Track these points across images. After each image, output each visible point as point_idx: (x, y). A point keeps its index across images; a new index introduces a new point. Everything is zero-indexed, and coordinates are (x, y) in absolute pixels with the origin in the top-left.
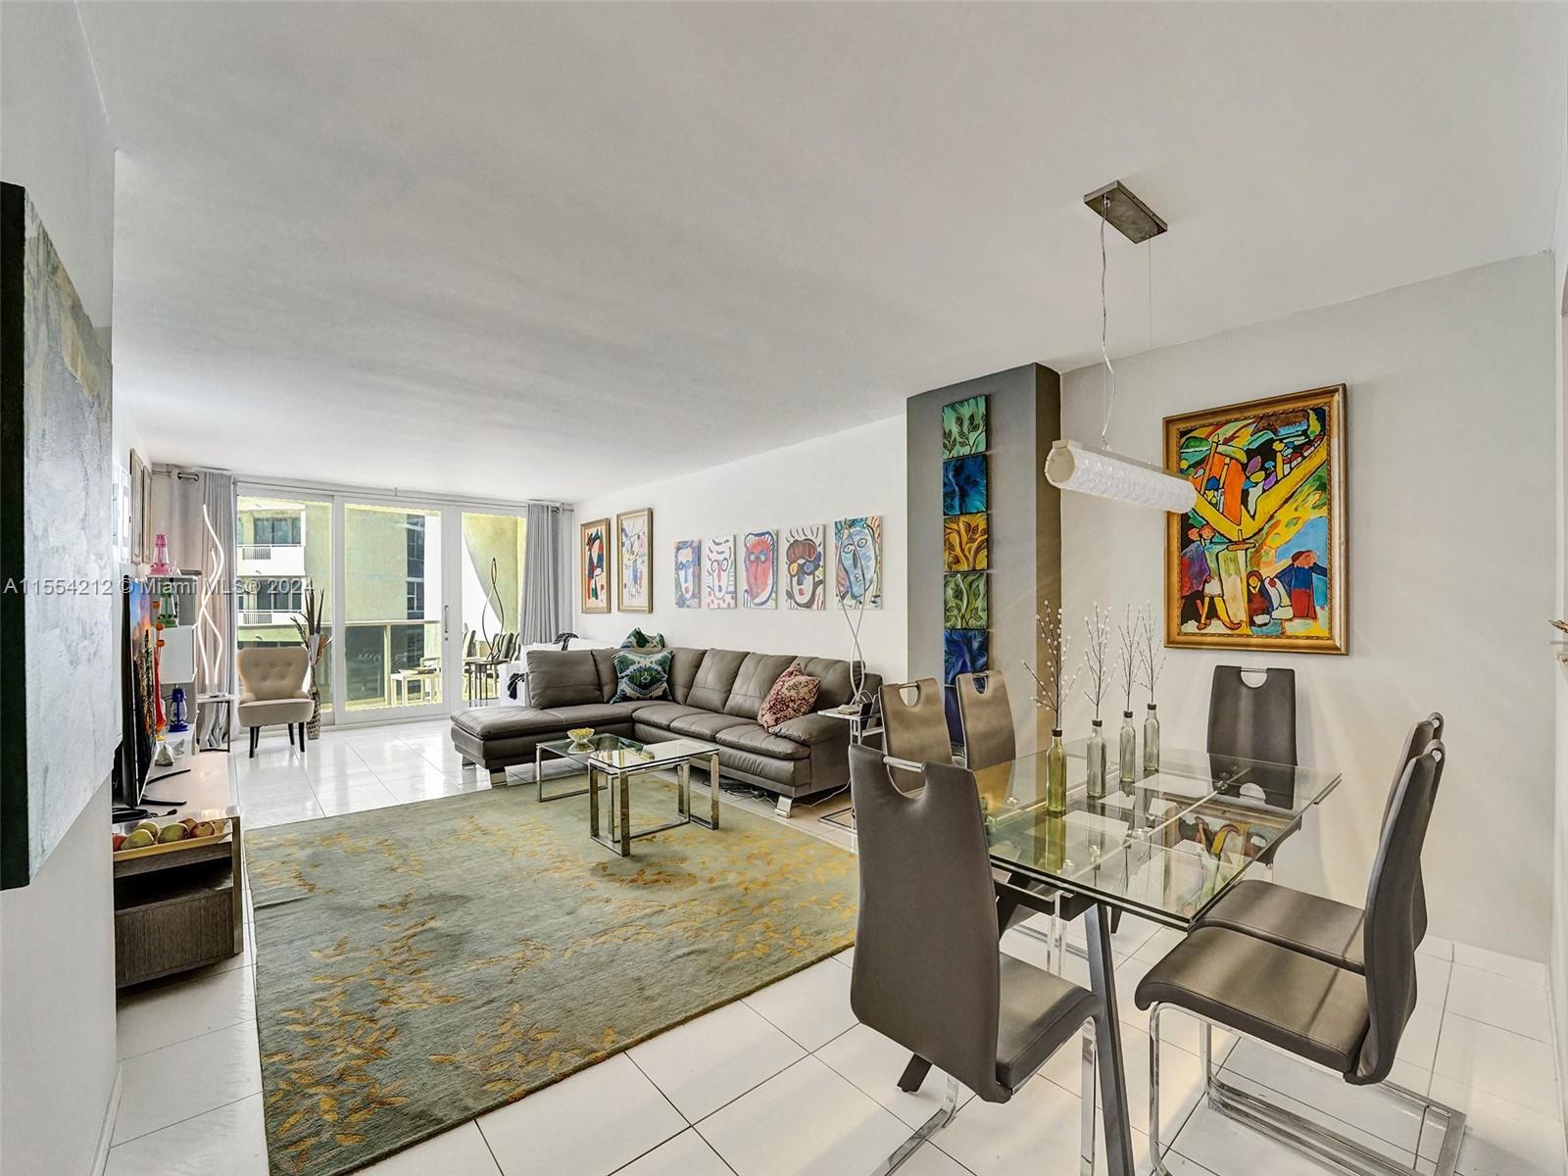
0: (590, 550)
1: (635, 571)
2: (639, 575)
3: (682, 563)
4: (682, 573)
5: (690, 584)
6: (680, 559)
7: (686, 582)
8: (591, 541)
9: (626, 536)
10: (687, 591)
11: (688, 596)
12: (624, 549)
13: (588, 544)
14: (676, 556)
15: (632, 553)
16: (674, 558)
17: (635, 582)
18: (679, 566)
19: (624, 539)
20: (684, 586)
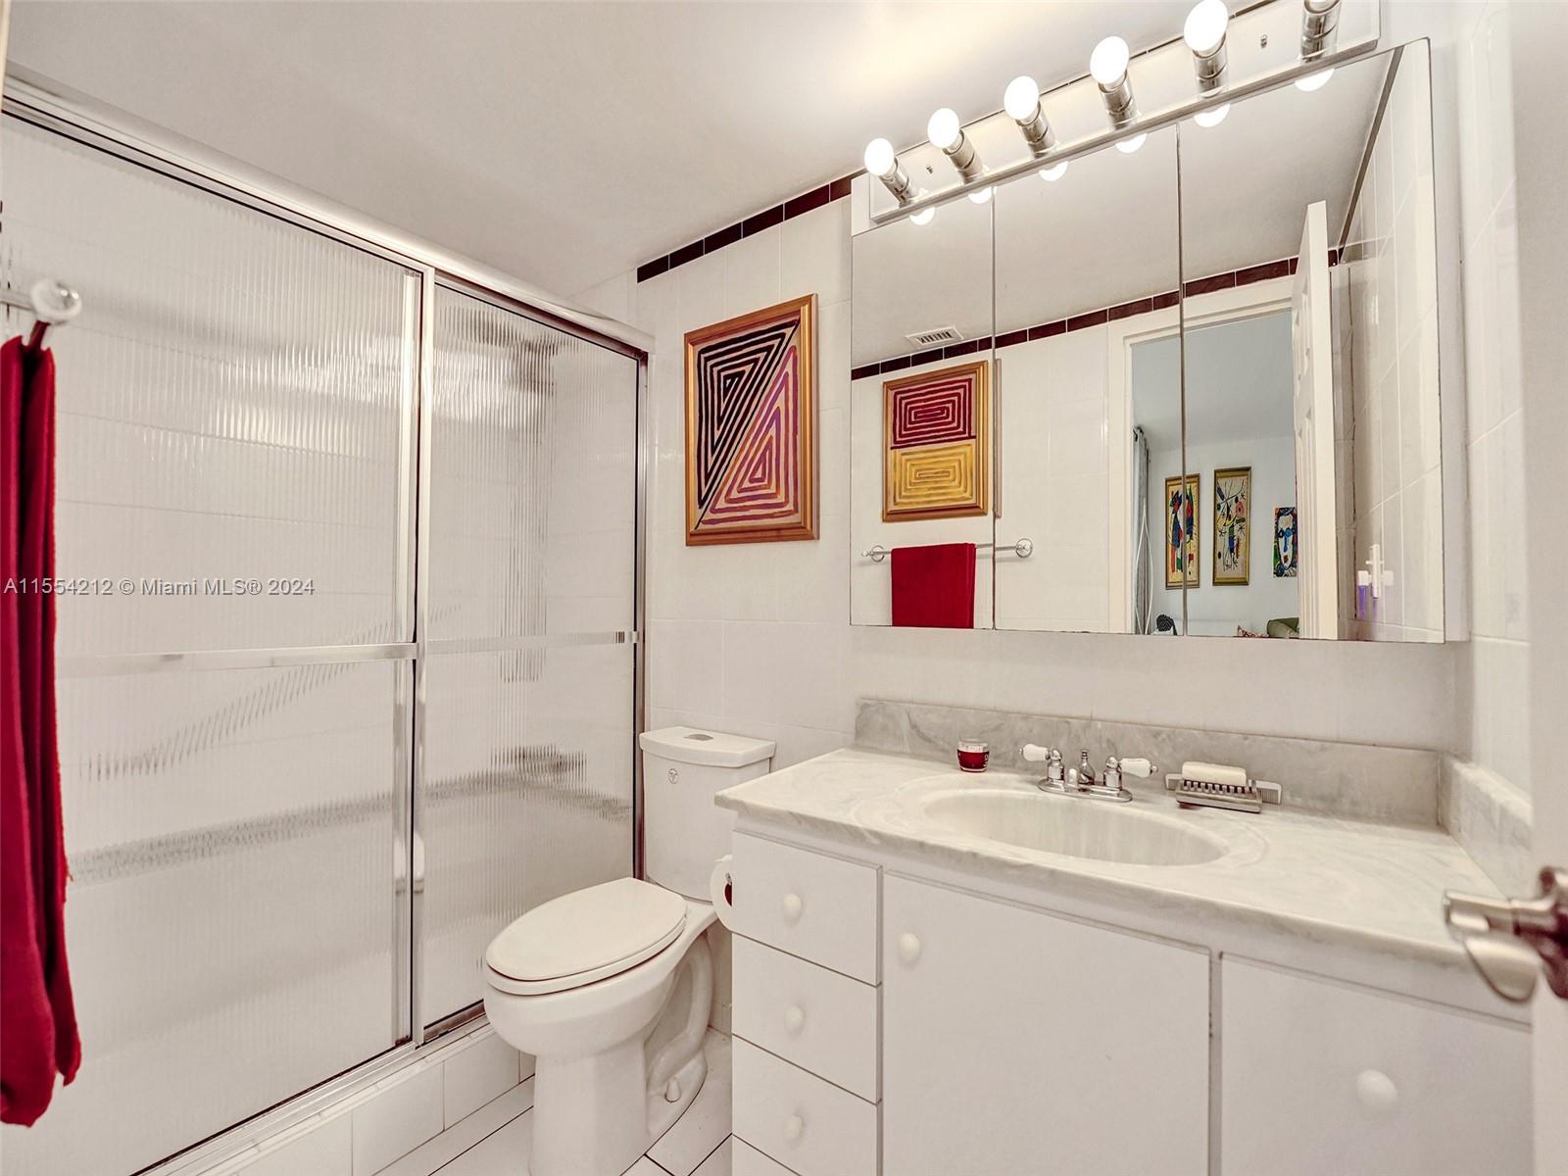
0: (1175, 512)
1: (1231, 539)
2: (1235, 543)
3: (1282, 531)
4: (1282, 541)
5: (1289, 553)
6: (1281, 526)
7: (1285, 550)
8: (1176, 501)
9: (1222, 497)
10: (1286, 558)
11: (1287, 565)
12: (1219, 513)
13: (1173, 504)
14: (1277, 523)
15: (1229, 517)
16: (1274, 525)
17: (1232, 551)
18: (1279, 534)
19: (1219, 501)
20: (1283, 554)
